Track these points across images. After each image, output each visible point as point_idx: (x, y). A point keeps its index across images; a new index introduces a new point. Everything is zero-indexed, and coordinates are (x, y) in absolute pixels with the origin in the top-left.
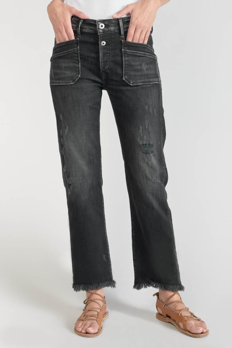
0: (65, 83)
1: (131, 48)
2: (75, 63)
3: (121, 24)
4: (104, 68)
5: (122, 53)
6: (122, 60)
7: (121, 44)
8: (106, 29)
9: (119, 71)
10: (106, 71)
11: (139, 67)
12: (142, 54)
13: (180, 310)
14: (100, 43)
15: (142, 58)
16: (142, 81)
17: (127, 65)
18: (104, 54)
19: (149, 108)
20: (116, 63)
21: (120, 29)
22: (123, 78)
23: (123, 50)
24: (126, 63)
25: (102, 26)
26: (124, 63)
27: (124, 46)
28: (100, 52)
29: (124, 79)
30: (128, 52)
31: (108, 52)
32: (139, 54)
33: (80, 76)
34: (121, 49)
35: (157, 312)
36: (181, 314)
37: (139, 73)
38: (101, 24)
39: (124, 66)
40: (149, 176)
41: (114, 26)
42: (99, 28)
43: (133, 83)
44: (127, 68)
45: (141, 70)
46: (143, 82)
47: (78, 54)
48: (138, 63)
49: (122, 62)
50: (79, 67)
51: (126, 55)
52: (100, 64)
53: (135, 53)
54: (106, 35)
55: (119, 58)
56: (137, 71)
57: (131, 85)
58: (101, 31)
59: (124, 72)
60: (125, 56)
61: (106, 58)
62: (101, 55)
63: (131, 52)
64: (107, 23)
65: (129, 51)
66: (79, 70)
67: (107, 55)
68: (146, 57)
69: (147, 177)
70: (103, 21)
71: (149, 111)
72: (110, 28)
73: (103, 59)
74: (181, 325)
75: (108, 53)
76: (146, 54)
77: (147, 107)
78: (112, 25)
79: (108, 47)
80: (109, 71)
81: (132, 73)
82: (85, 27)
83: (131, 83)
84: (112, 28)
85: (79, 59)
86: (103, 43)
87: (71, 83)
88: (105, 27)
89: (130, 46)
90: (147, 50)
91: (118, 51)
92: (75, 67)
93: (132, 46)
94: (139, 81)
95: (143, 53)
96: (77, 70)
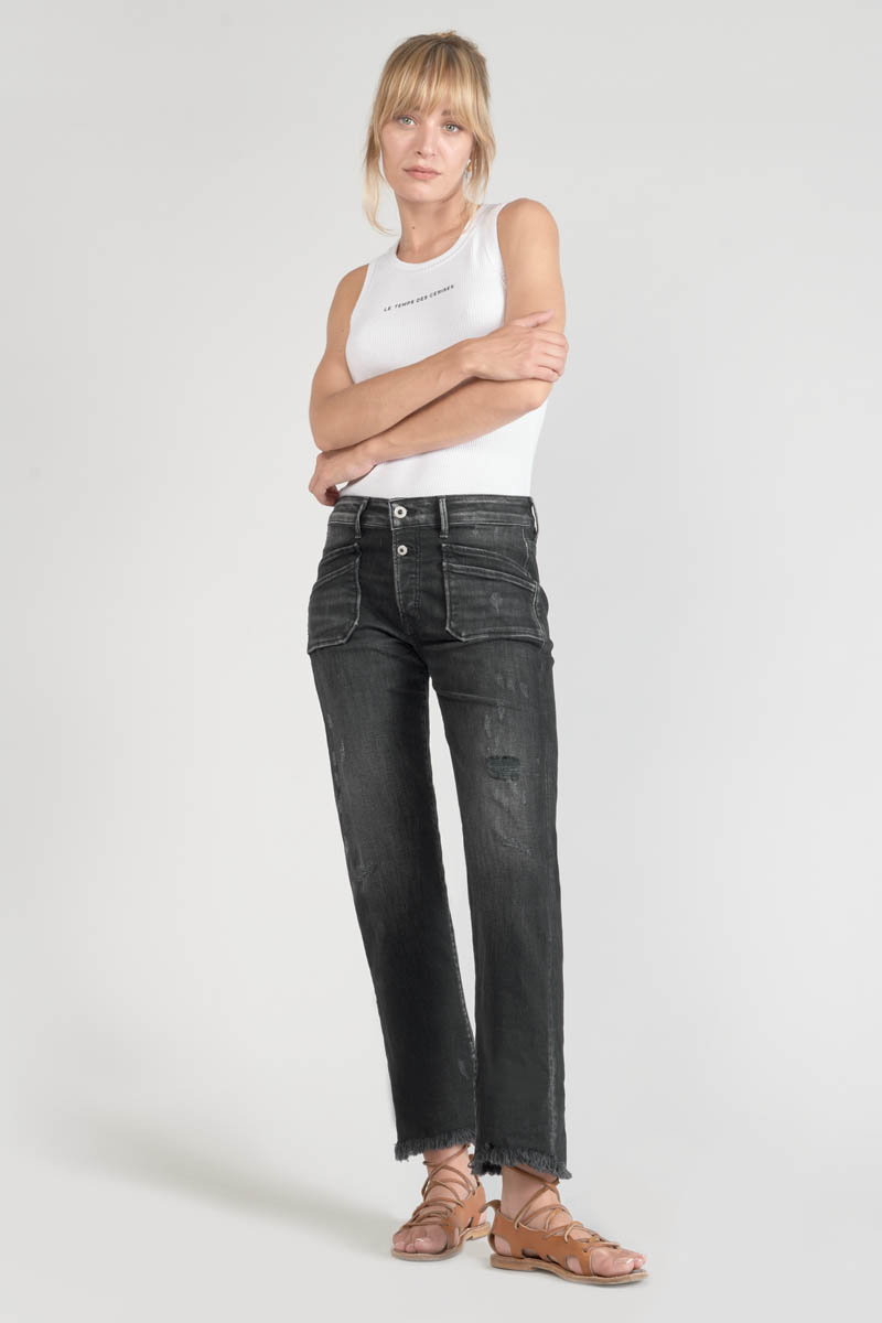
0: (329, 641)
1: (463, 560)
2: (350, 595)
3: (443, 507)
4: (405, 605)
5: (442, 571)
6: (444, 587)
7: (442, 552)
8: (408, 518)
9: (437, 611)
10: (411, 613)
11: (483, 602)
12: (491, 574)
13: (566, 1228)
14: (394, 549)
15: (490, 583)
16: (487, 630)
17: (455, 596)
18: (404, 575)
19: (505, 680)
20: (429, 593)
21: (438, 520)
22: (445, 626)
23: (444, 564)
24: (454, 592)
25: (400, 512)
26: (447, 593)
27: (447, 556)
28: (395, 569)
29: (447, 628)
30: (457, 569)
31: (413, 570)
32: (481, 572)
33: (356, 623)
34: (441, 564)
35: (493, 1252)
36: (568, 1237)
37: (484, 615)
38: (398, 508)
39: (448, 599)
40: (501, 832)
41: (427, 513)
42: (393, 518)
43: (466, 637)
44: (455, 604)
45: (487, 608)
46: (490, 633)
47: (354, 575)
48: (481, 593)
49: (444, 592)
50: (356, 604)
51: (453, 576)
52: (397, 597)
53: (473, 570)
54: (409, 532)
55: (435, 584)
56: (479, 609)
57: (463, 639)
58: (397, 523)
59: (448, 614)
60: (449, 578)
61: (408, 583)
62: (397, 576)
63: (462, 569)
64: (411, 506)
65: (460, 566)
66: (356, 610)
67: (410, 576)
68: (501, 581)
69: (495, 834)
70: (403, 502)
71: (505, 686)
72: (417, 517)
73: (402, 585)
74: (573, 1264)
75: (412, 573)
76: (501, 576)
77: (499, 678)
78: (423, 510)
79: (413, 559)
80: (416, 613)
81: (468, 615)
82: (369, 516)
83: (463, 634)
84: (422, 517)
85: (359, 586)
86: (402, 551)
87: (341, 641)
88: (408, 514)
89: (462, 556)
90: (503, 568)
91: (433, 568)
92: (349, 604)
93: (465, 556)
94: (482, 630)
95: (493, 572)
96: (353, 610)
